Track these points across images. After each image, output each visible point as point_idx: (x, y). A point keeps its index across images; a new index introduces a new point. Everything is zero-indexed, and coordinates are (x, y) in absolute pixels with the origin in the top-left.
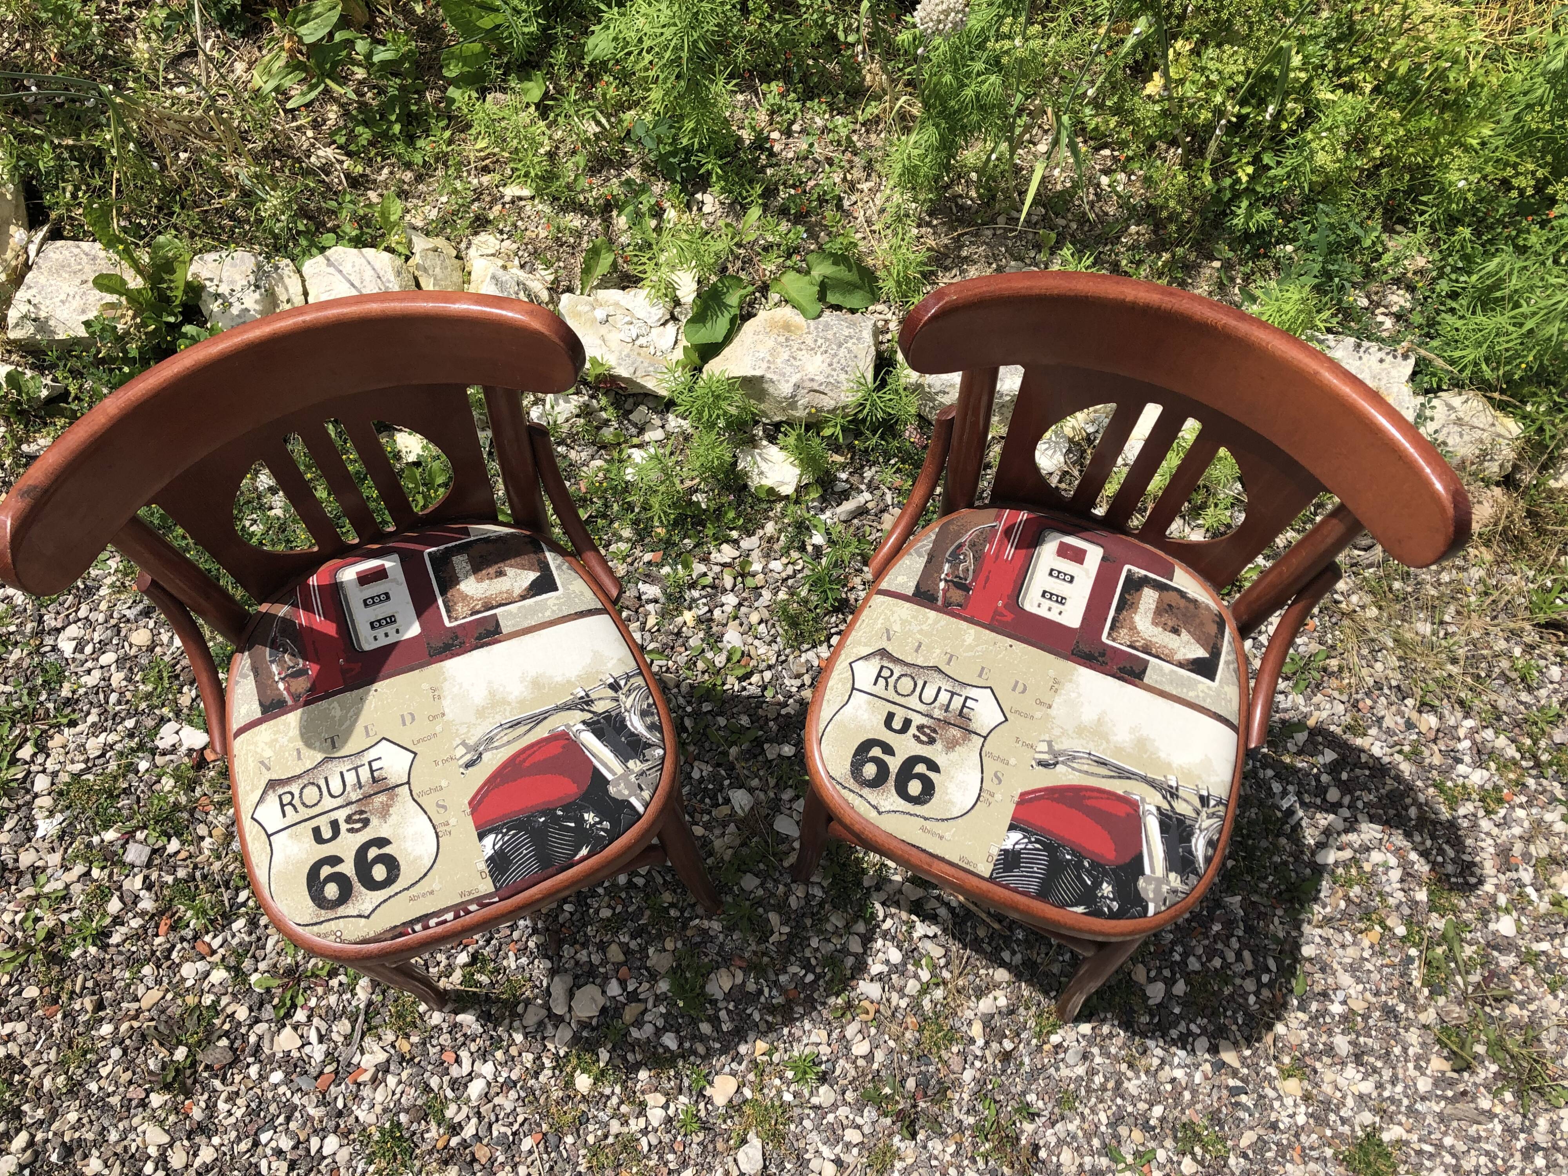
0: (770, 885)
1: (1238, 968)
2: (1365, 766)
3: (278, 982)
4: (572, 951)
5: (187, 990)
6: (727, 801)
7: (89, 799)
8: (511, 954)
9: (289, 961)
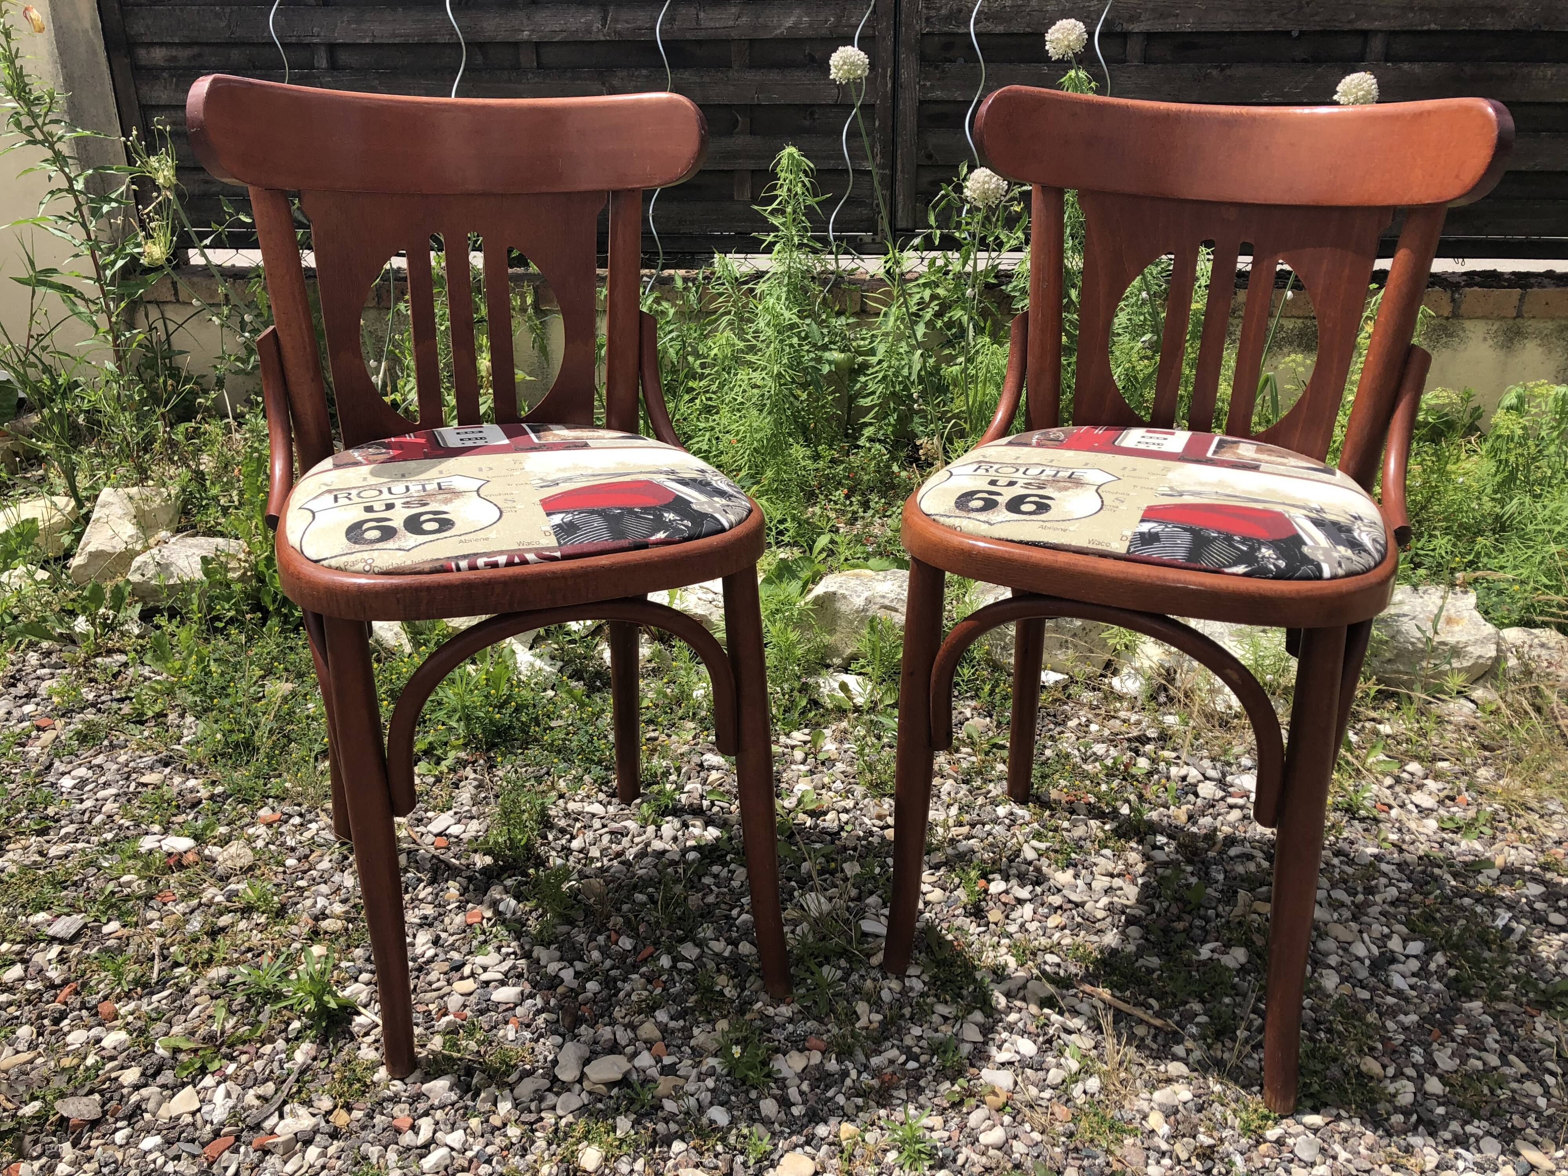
0: (855, 979)
1: (1508, 1071)
3: (192, 1045)
4: (592, 1031)
5: (68, 1053)
6: (799, 907)
7: (30, 888)
8: (510, 1026)
9: (214, 1028)
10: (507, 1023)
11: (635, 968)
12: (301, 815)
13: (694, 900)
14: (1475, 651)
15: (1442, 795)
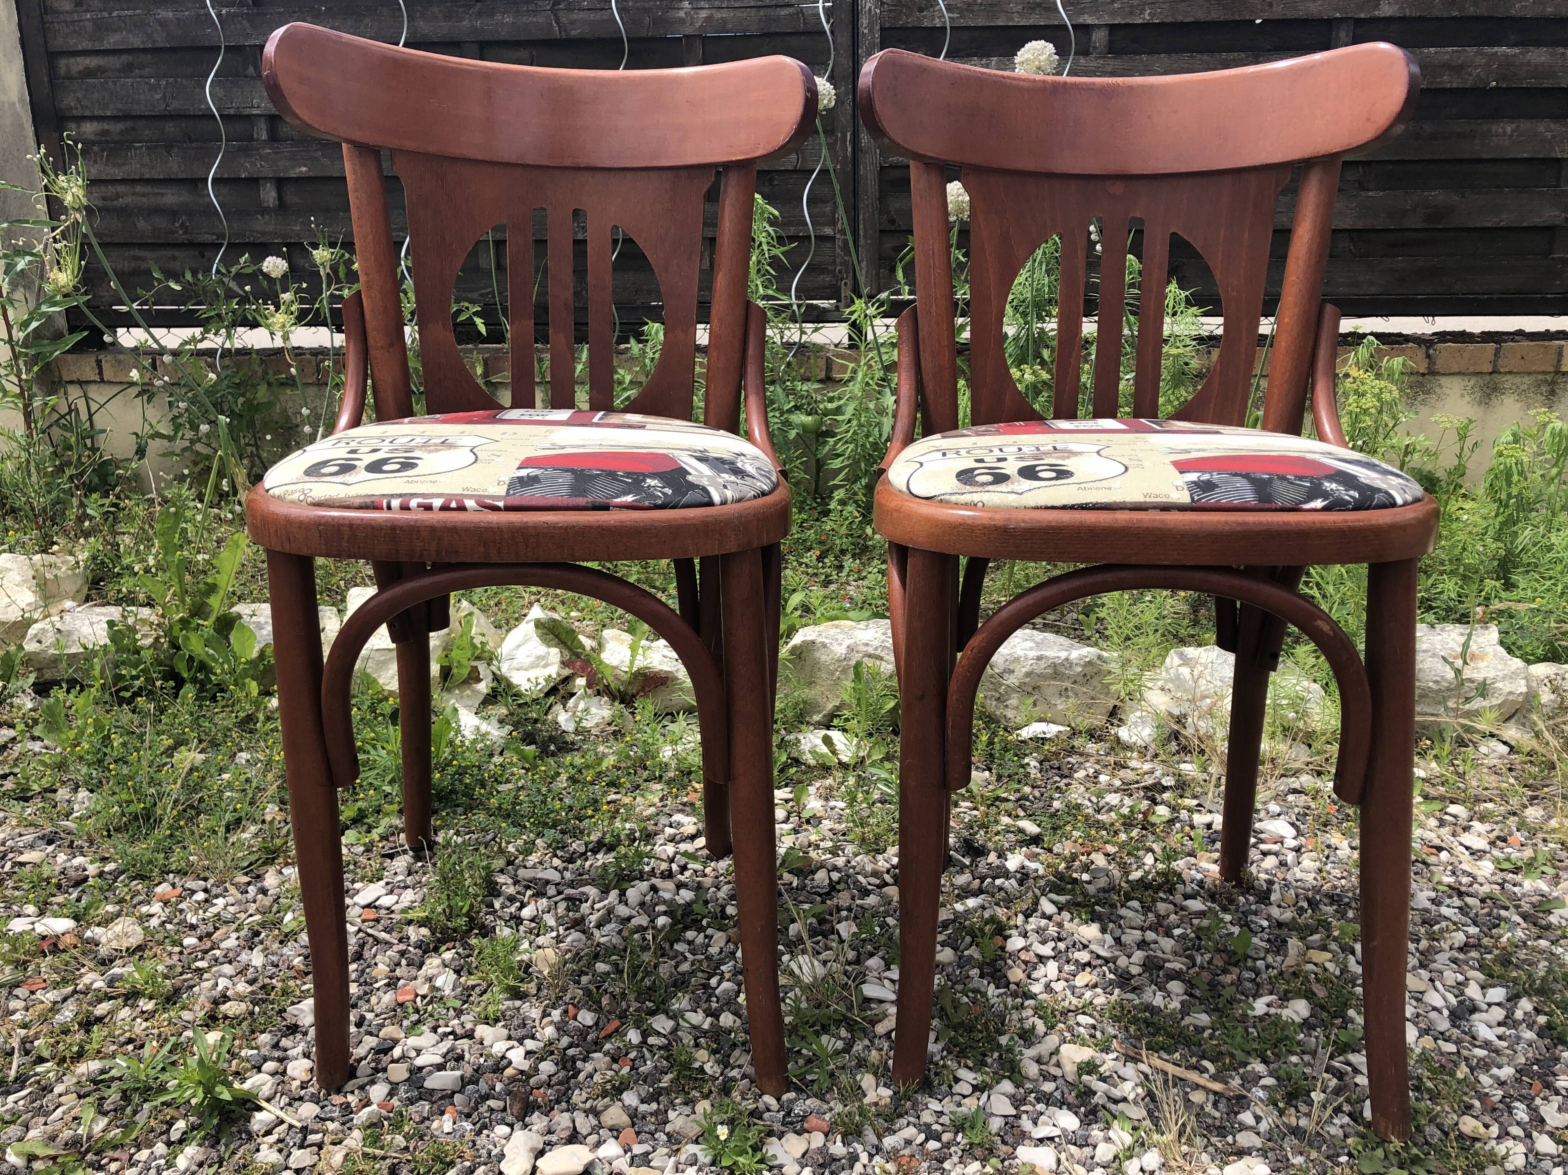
0: (858, 1048)
4: (546, 1118)
8: (446, 1116)
9: (80, 1131)
10: (442, 1113)
11: (597, 1045)
12: (206, 890)
13: (665, 969)
14: (1505, 687)
15: (1493, 836)
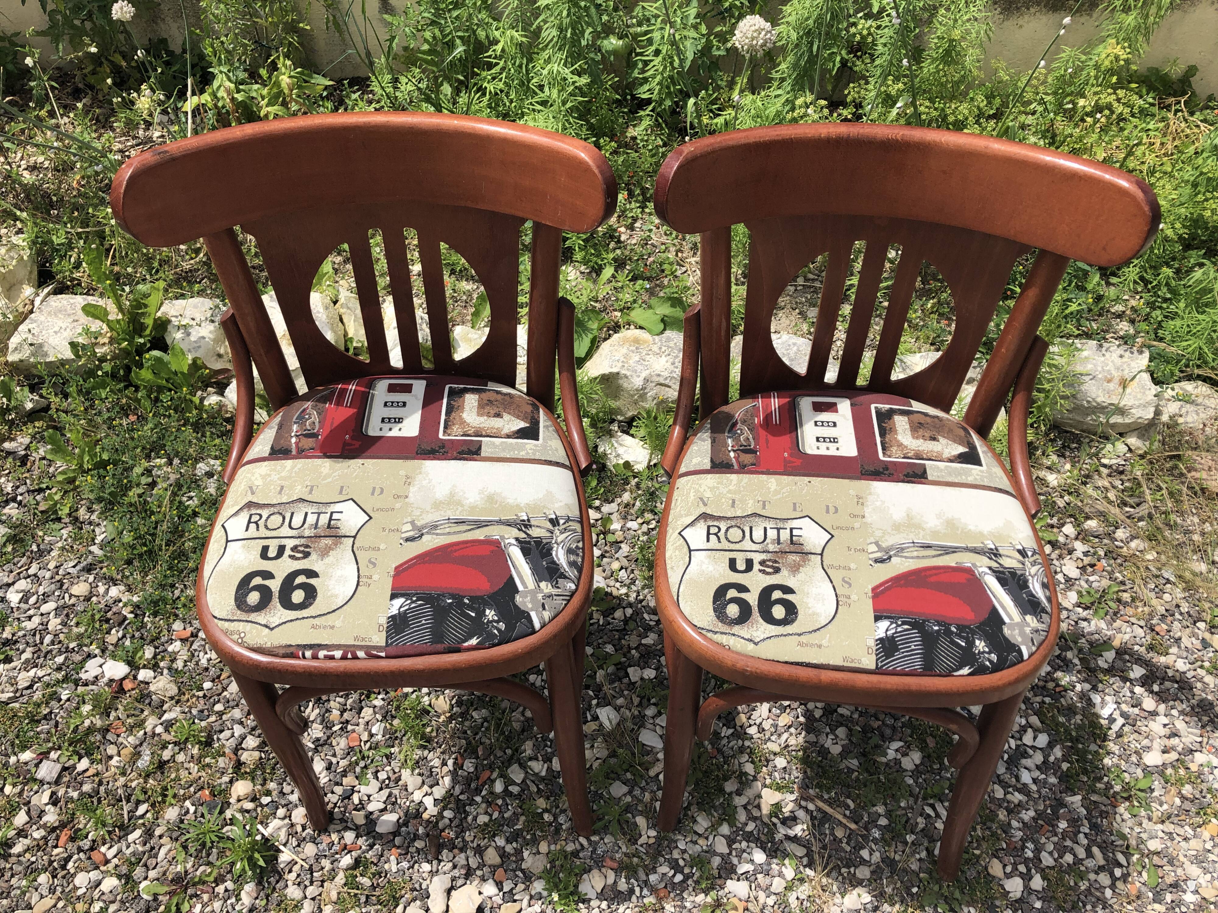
0: (637, 792)
1: (1090, 863)
2: (1173, 680)
3: (166, 889)
4: (451, 855)
5: (78, 898)
6: (596, 718)
7: (12, 724)
8: (392, 858)
9: (179, 869)
11: (478, 791)
13: (517, 721)
14: (1137, 412)
15: (1086, 561)
